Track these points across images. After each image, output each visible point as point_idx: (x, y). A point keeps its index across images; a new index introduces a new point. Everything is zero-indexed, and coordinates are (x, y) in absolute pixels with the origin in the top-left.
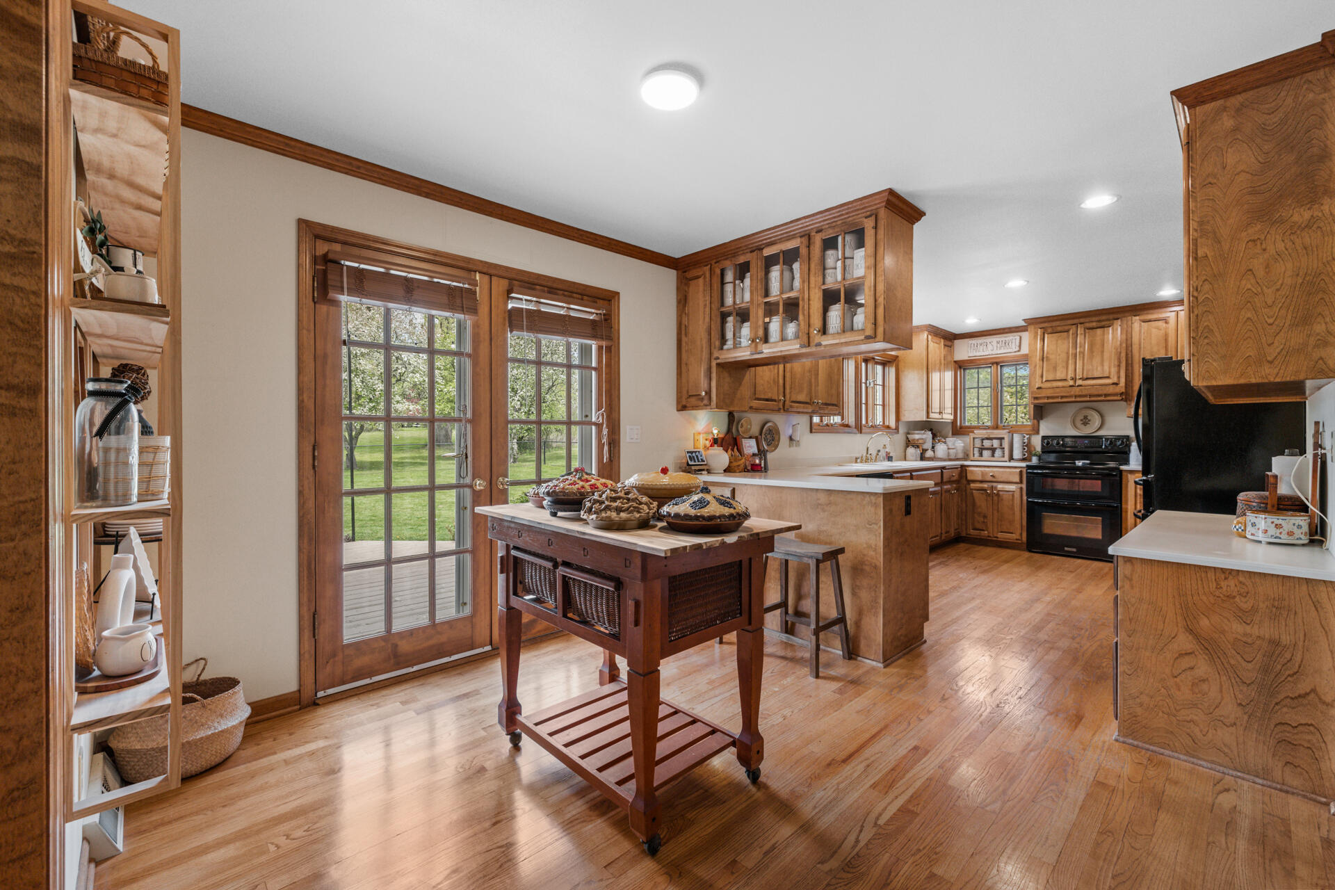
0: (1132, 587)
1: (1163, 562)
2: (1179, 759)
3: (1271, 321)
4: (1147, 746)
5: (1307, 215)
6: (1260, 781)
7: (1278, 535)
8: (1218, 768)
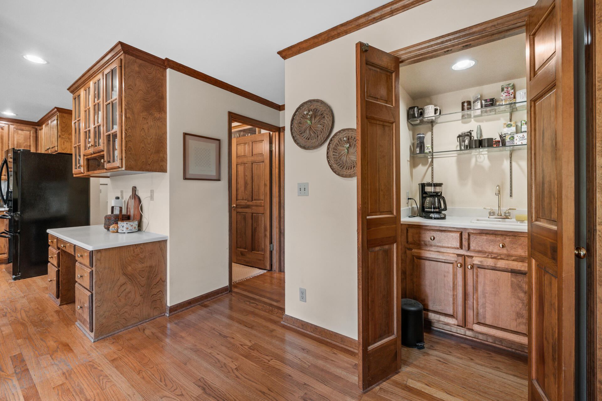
0: (101, 263)
1: (114, 248)
2: (121, 331)
3: (149, 149)
4: (108, 335)
5: (159, 115)
6: (147, 320)
7: (132, 229)
8: (135, 325)
